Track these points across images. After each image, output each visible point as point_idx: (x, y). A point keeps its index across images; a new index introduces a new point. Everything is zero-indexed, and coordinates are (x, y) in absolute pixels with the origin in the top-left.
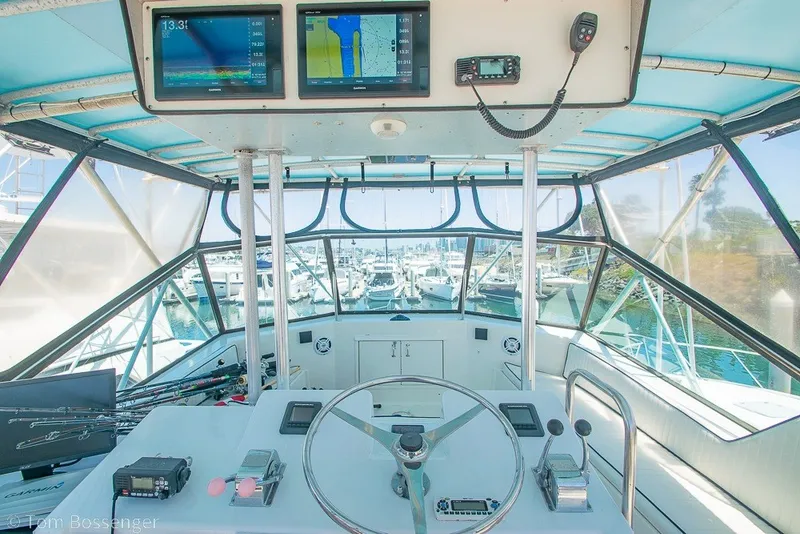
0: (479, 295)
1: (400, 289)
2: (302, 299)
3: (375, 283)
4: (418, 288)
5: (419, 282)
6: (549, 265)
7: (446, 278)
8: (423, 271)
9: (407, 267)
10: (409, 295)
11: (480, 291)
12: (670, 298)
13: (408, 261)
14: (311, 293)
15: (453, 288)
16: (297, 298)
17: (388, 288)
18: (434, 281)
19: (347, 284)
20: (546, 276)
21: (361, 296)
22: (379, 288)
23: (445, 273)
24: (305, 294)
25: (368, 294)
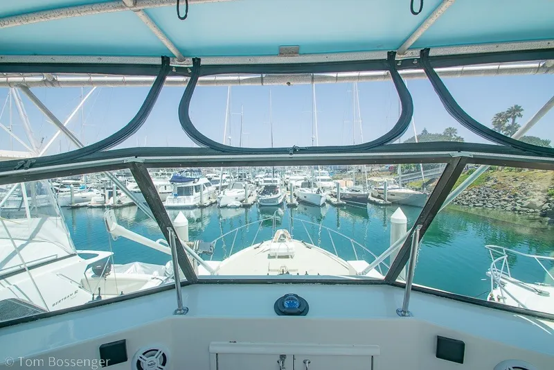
0: (341, 202)
1: (282, 197)
2: (211, 204)
3: (264, 193)
4: (295, 196)
5: (297, 191)
6: (392, 179)
7: (316, 189)
8: (299, 184)
9: (288, 180)
10: (289, 201)
11: (341, 199)
12: (484, 204)
13: (288, 176)
14: (218, 200)
15: (321, 197)
16: (208, 204)
17: (273, 196)
18: (307, 191)
19: (244, 193)
20: (390, 187)
21: (254, 202)
22: (268, 197)
23: (315, 186)
24: (214, 201)
25: (259, 201)
